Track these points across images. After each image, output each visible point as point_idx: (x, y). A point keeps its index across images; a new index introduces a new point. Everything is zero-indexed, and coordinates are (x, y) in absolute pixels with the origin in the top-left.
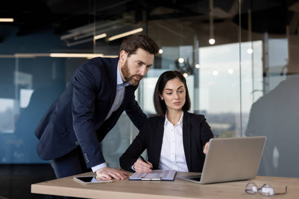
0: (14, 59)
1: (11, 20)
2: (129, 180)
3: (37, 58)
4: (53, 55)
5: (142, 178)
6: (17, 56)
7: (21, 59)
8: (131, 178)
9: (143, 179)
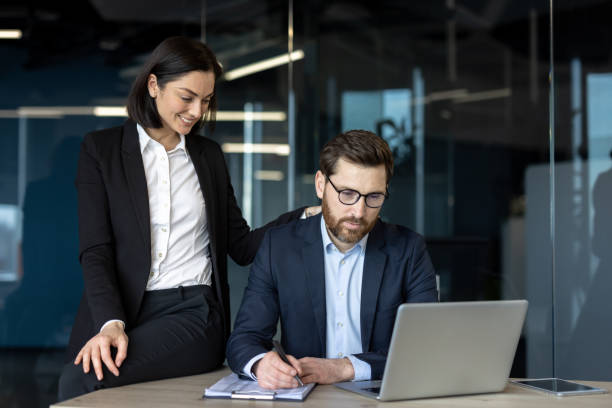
0: (15, 122)
1: (14, 34)
2: (205, 397)
3: (68, 118)
4: (102, 111)
5: (233, 393)
6: (25, 113)
7: (33, 122)
8: (208, 393)
9: (234, 396)
